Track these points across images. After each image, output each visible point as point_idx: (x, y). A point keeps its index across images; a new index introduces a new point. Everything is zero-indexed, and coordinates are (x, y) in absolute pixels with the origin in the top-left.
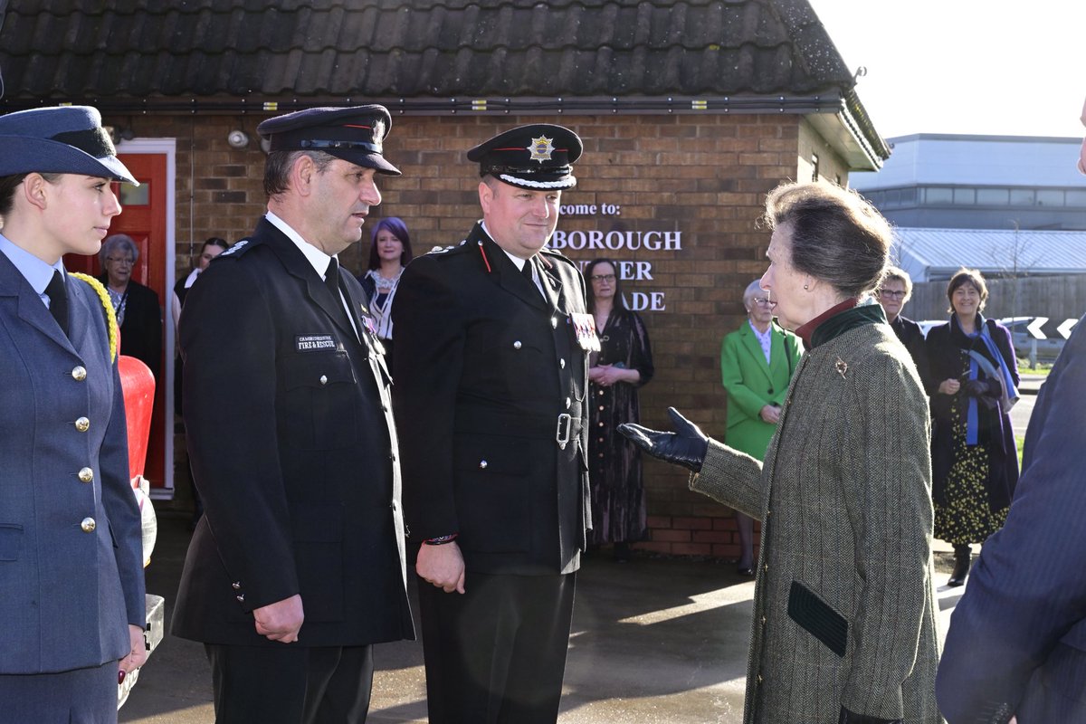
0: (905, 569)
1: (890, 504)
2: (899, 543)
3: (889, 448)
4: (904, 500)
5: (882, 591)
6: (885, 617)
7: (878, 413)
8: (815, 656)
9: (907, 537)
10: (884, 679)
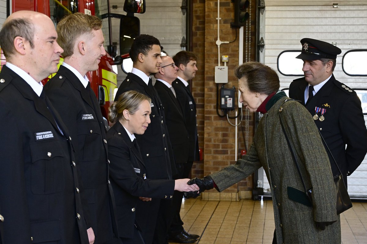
0: (321, 169)
1: (310, 149)
2: (317, 161)
3: (304, 131)
4: (314, 147)
5: (316, 178)
6: (319, 187)
7: (298, 120)
8: (302, 210)
9: (319, 158)
10: (325, 208)
